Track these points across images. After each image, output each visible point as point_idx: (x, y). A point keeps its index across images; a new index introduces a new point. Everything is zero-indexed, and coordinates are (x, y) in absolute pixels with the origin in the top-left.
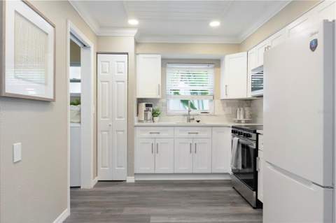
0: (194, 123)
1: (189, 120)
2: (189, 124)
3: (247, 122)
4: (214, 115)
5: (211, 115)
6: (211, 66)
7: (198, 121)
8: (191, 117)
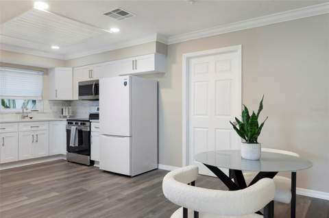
0: (28, 119)
1: (24, 117)
2: (23, 120)
3: (70, 117)
4: (43, 113)
5: (41, 113)
6: (41, 73)
7: (31, 118)
8: (25, 115)
